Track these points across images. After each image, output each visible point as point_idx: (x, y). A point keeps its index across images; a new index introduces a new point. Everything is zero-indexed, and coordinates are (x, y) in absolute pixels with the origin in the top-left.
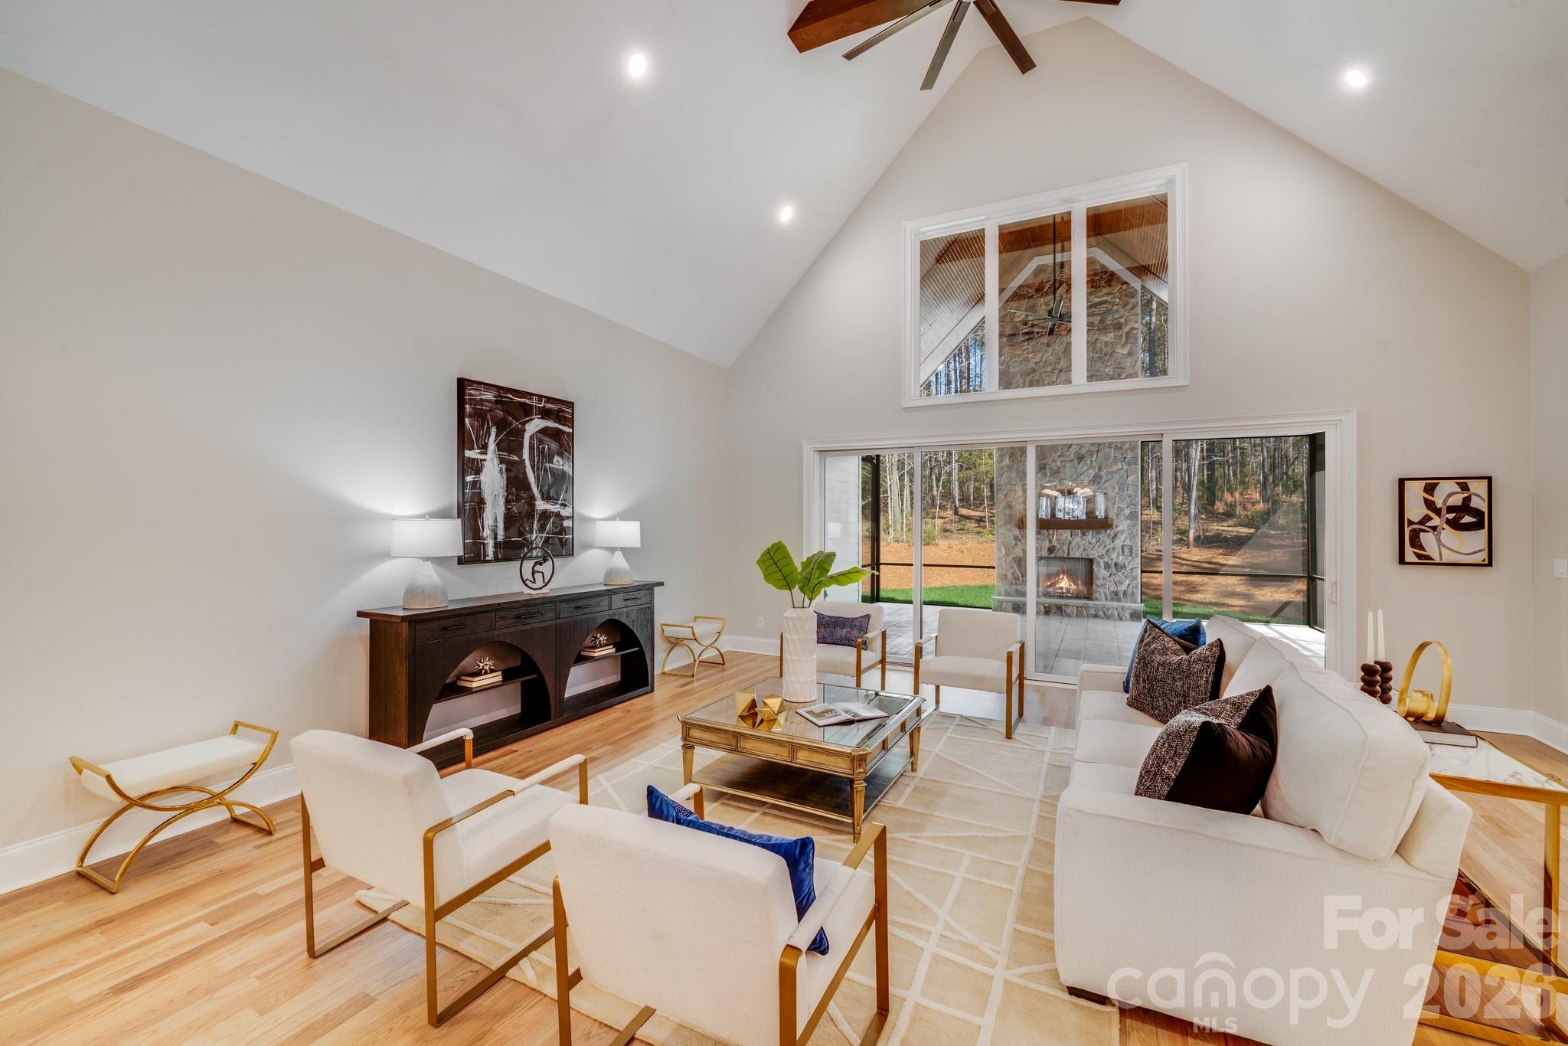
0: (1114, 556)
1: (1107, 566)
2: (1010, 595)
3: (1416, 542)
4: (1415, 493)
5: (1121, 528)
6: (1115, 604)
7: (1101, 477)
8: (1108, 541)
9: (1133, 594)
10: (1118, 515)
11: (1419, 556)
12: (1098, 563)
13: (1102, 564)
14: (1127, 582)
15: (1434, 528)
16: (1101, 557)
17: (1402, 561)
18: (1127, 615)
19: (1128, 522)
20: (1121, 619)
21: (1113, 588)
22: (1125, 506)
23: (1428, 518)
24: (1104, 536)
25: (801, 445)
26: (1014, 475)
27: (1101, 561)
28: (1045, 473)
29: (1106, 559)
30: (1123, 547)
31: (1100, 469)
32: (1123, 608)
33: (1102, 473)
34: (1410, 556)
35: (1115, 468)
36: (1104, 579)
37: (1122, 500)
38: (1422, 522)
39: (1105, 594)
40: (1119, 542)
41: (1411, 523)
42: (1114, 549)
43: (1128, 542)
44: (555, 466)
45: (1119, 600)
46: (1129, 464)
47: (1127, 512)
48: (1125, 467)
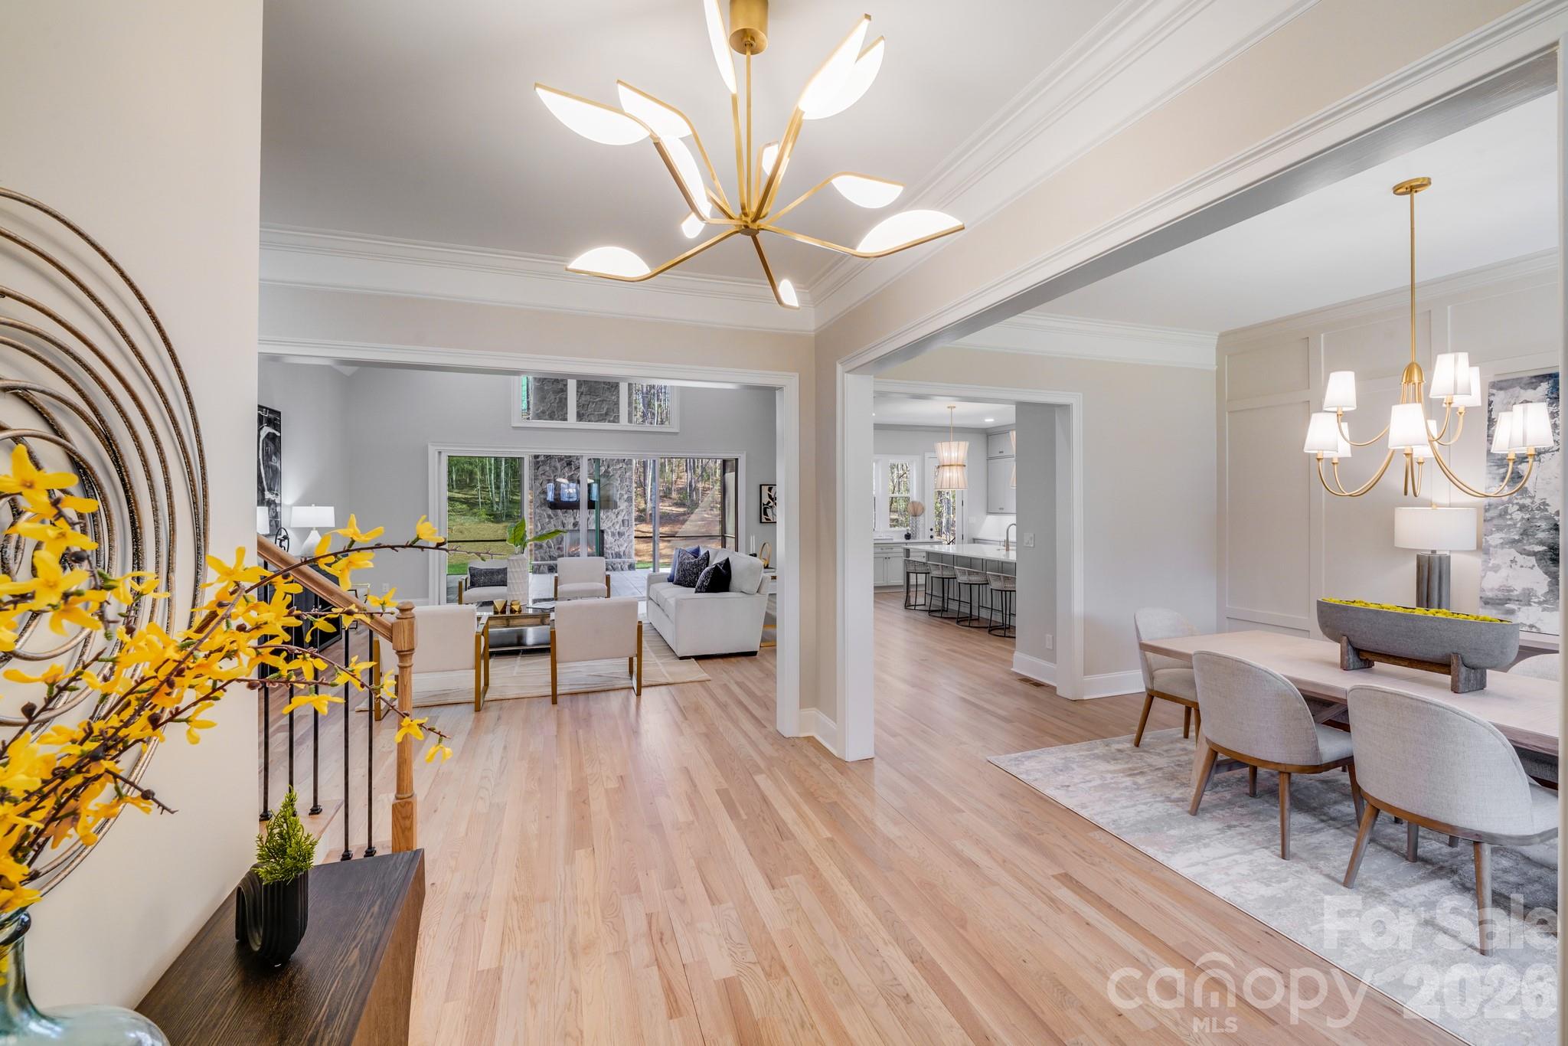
0: (617, 527)
1: (613, 534)
2: (544, 560)
3: (766, 514)
4: (765, 489)
5: (621, 508)
6: (618, 560)
7: (609, 473)
8: (614, 517)
9: (629, 552)
10: (620, 499)
11: (767, 519)
12: (607, 533)
13: (610, 533)
14: (626, 545)
15: (771, 507)
16: (609, 528)
17: (761, 522)
18: (627, 567)
19: (626, 504)
20: (622, 570)
21: (617, 550)
22: (624, 492)
23: (769, 502)
24: (611, 514)
25: (427, 446)
26: (548, 468)
27: (609, 531)
28: (571, 468)
29: (612, 530)
30: (623, 521)
31: (608, 467)
32: (624, 563)
33: (610, 470)
34: (764, 520)
35: (618, 467)
36: (611, 543)
37: (622, 489)
38: (767, 504)
39: (612, 554)
40: (620, 518)
41: (764, 505)
42: (617, 522)
43: (626, 518)
44: (273, 463)
45: (620, 557)
46: (627, 465)
47: (626, 496)
48: (624, 466)
